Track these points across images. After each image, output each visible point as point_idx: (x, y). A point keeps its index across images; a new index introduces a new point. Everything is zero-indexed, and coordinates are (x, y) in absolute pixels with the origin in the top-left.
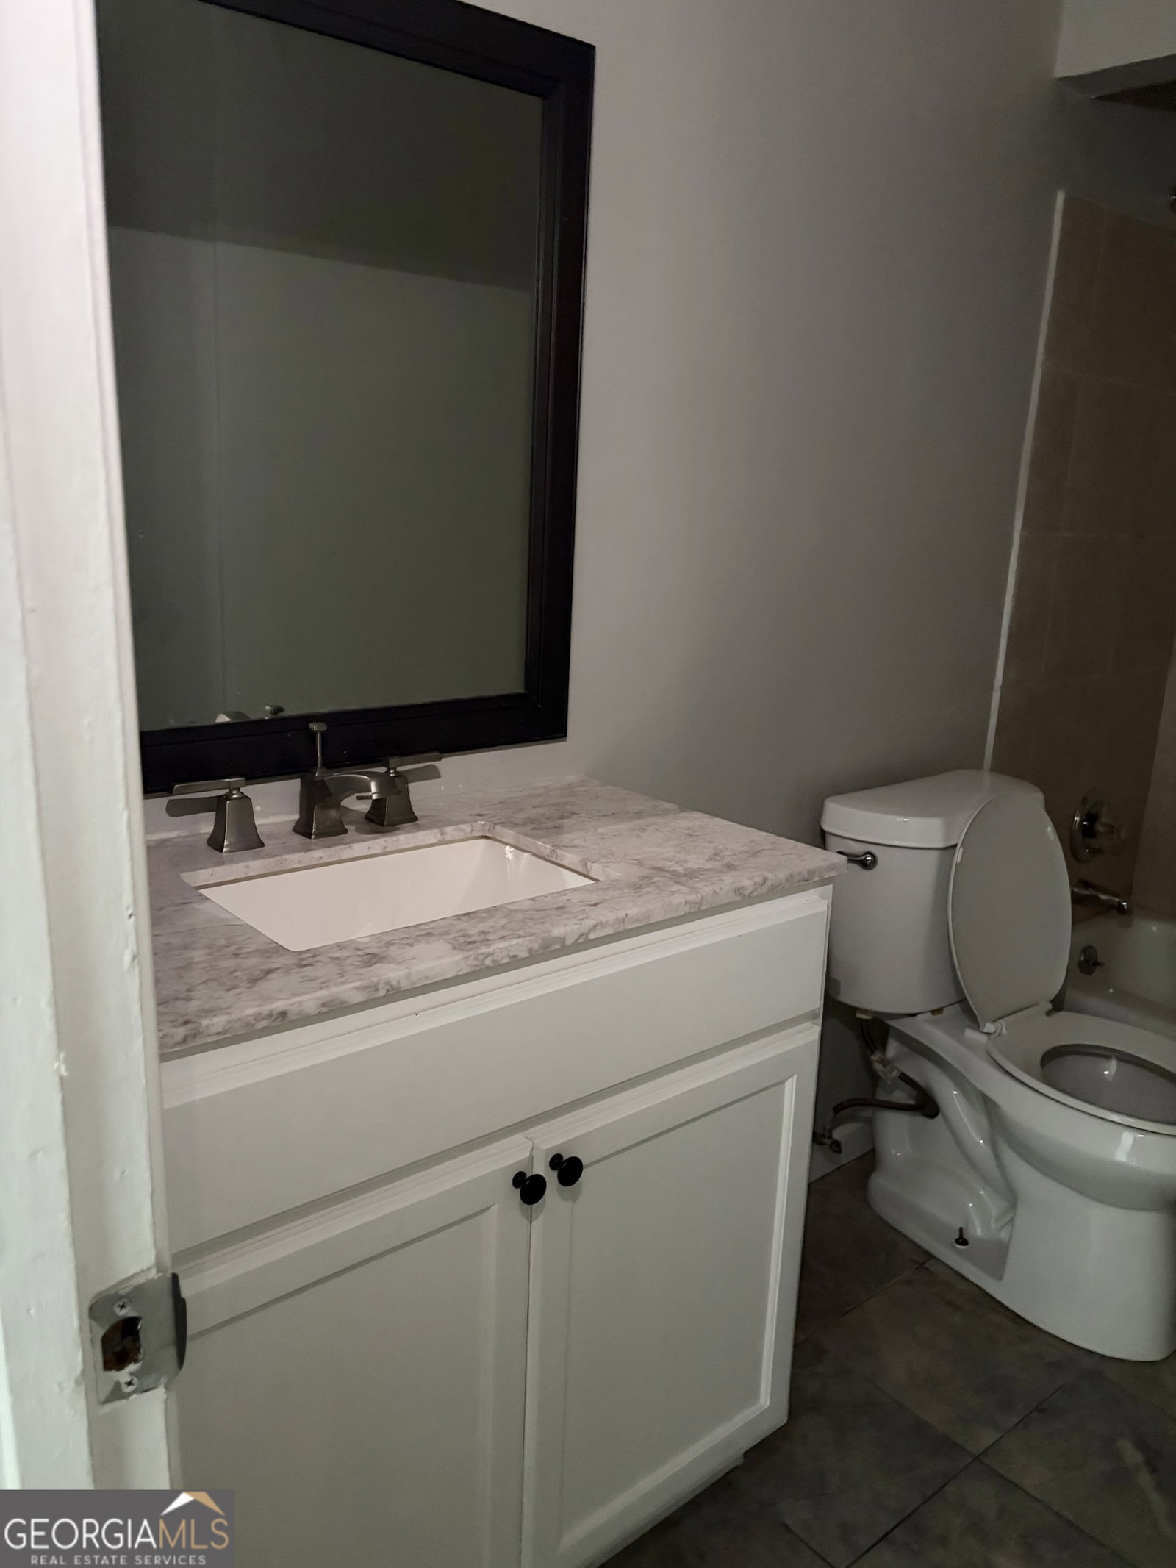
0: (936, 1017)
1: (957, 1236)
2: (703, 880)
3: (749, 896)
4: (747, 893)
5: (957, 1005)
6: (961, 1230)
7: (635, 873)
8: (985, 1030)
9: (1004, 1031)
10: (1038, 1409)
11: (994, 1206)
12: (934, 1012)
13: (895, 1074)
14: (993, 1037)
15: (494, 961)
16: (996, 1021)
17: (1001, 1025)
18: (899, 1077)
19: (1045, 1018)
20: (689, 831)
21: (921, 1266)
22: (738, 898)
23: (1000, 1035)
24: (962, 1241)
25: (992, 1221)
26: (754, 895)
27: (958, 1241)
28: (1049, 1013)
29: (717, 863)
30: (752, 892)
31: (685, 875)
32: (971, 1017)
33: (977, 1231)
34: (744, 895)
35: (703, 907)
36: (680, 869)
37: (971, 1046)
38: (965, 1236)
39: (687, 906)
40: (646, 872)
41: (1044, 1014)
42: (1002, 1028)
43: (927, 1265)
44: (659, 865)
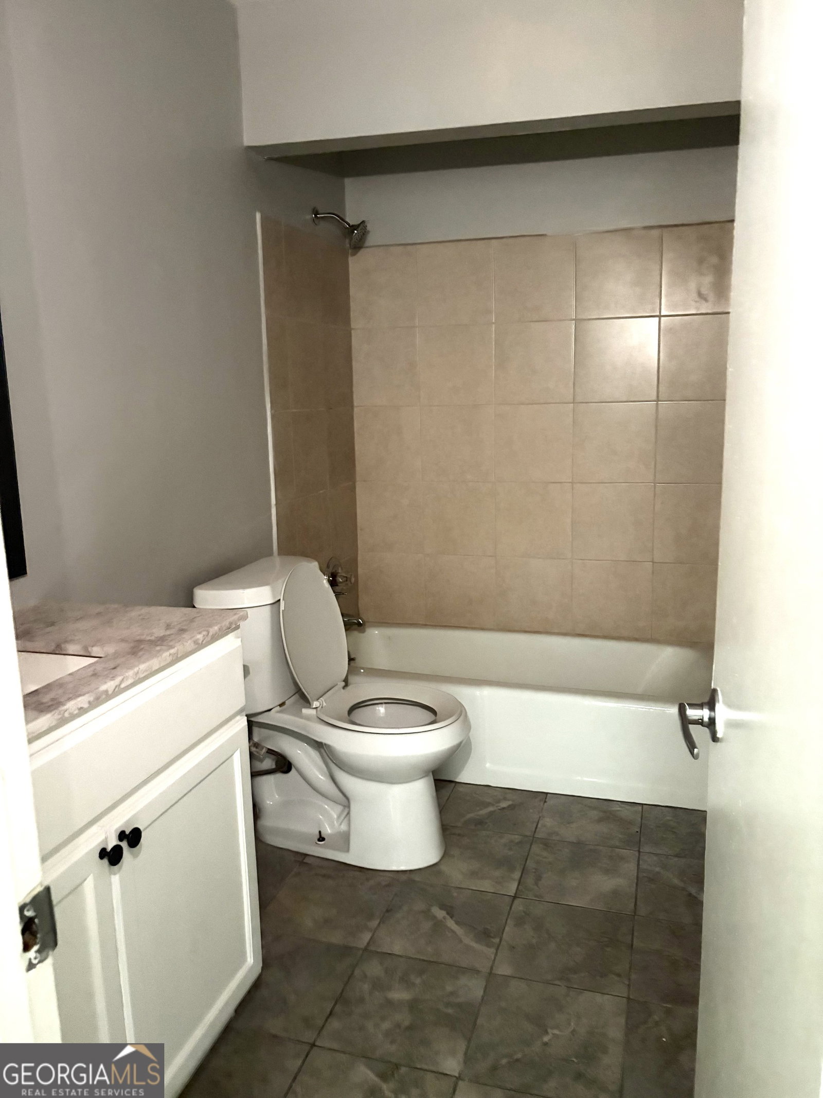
0: (284, 707)
1: (318, 837)
2: (172, 640)
3: (202, 643)
4: (200, 642)
5: (297, 695)
6: (320, 832)
7: (125, 646)
8: (314, 706)
9: (325, 704)
10: (388, 911)
11: (334, 811)
12: (281, 705)
13: (264, 750)
14: (318, 709)
15: (70, 714)
16: (319, 699)
17: (321, 700)
18: (267, 752)
19: (342, 690)
20: (141, 617)
21: (302, 863)
22: (197, 646)
23: (322, 707)
24: (321, 839)
25: (335, 822)
26: (204, 643)
27: (319, 840)
28: (344, 688)
29: (174, 630)
30: (203, 641)
31: (158, 640)
32: (305, 700)
33: (328, 830)
34: (199, 644)
35: (179, 656)
36: (153, 638)
37: (308, 718)
38: (323, 836)
39: (171, 657)
40: (132, 645)
41: (342, 689)
42: (323, 702)
43: (305, 861)
44: (138, 638)
